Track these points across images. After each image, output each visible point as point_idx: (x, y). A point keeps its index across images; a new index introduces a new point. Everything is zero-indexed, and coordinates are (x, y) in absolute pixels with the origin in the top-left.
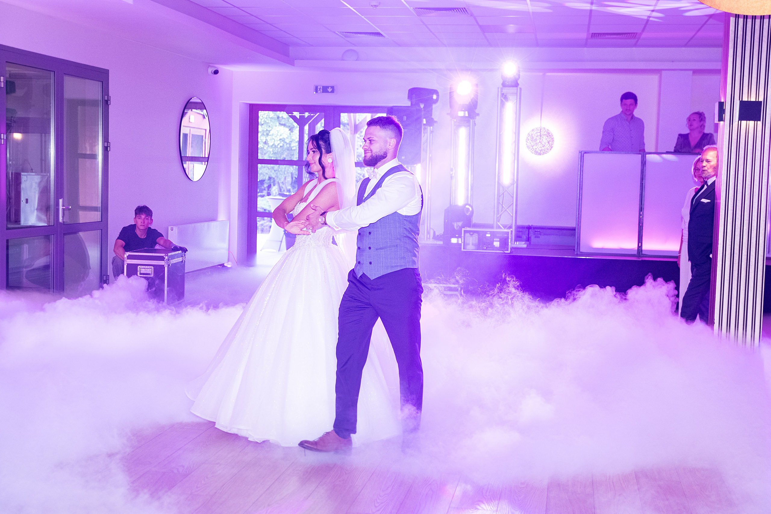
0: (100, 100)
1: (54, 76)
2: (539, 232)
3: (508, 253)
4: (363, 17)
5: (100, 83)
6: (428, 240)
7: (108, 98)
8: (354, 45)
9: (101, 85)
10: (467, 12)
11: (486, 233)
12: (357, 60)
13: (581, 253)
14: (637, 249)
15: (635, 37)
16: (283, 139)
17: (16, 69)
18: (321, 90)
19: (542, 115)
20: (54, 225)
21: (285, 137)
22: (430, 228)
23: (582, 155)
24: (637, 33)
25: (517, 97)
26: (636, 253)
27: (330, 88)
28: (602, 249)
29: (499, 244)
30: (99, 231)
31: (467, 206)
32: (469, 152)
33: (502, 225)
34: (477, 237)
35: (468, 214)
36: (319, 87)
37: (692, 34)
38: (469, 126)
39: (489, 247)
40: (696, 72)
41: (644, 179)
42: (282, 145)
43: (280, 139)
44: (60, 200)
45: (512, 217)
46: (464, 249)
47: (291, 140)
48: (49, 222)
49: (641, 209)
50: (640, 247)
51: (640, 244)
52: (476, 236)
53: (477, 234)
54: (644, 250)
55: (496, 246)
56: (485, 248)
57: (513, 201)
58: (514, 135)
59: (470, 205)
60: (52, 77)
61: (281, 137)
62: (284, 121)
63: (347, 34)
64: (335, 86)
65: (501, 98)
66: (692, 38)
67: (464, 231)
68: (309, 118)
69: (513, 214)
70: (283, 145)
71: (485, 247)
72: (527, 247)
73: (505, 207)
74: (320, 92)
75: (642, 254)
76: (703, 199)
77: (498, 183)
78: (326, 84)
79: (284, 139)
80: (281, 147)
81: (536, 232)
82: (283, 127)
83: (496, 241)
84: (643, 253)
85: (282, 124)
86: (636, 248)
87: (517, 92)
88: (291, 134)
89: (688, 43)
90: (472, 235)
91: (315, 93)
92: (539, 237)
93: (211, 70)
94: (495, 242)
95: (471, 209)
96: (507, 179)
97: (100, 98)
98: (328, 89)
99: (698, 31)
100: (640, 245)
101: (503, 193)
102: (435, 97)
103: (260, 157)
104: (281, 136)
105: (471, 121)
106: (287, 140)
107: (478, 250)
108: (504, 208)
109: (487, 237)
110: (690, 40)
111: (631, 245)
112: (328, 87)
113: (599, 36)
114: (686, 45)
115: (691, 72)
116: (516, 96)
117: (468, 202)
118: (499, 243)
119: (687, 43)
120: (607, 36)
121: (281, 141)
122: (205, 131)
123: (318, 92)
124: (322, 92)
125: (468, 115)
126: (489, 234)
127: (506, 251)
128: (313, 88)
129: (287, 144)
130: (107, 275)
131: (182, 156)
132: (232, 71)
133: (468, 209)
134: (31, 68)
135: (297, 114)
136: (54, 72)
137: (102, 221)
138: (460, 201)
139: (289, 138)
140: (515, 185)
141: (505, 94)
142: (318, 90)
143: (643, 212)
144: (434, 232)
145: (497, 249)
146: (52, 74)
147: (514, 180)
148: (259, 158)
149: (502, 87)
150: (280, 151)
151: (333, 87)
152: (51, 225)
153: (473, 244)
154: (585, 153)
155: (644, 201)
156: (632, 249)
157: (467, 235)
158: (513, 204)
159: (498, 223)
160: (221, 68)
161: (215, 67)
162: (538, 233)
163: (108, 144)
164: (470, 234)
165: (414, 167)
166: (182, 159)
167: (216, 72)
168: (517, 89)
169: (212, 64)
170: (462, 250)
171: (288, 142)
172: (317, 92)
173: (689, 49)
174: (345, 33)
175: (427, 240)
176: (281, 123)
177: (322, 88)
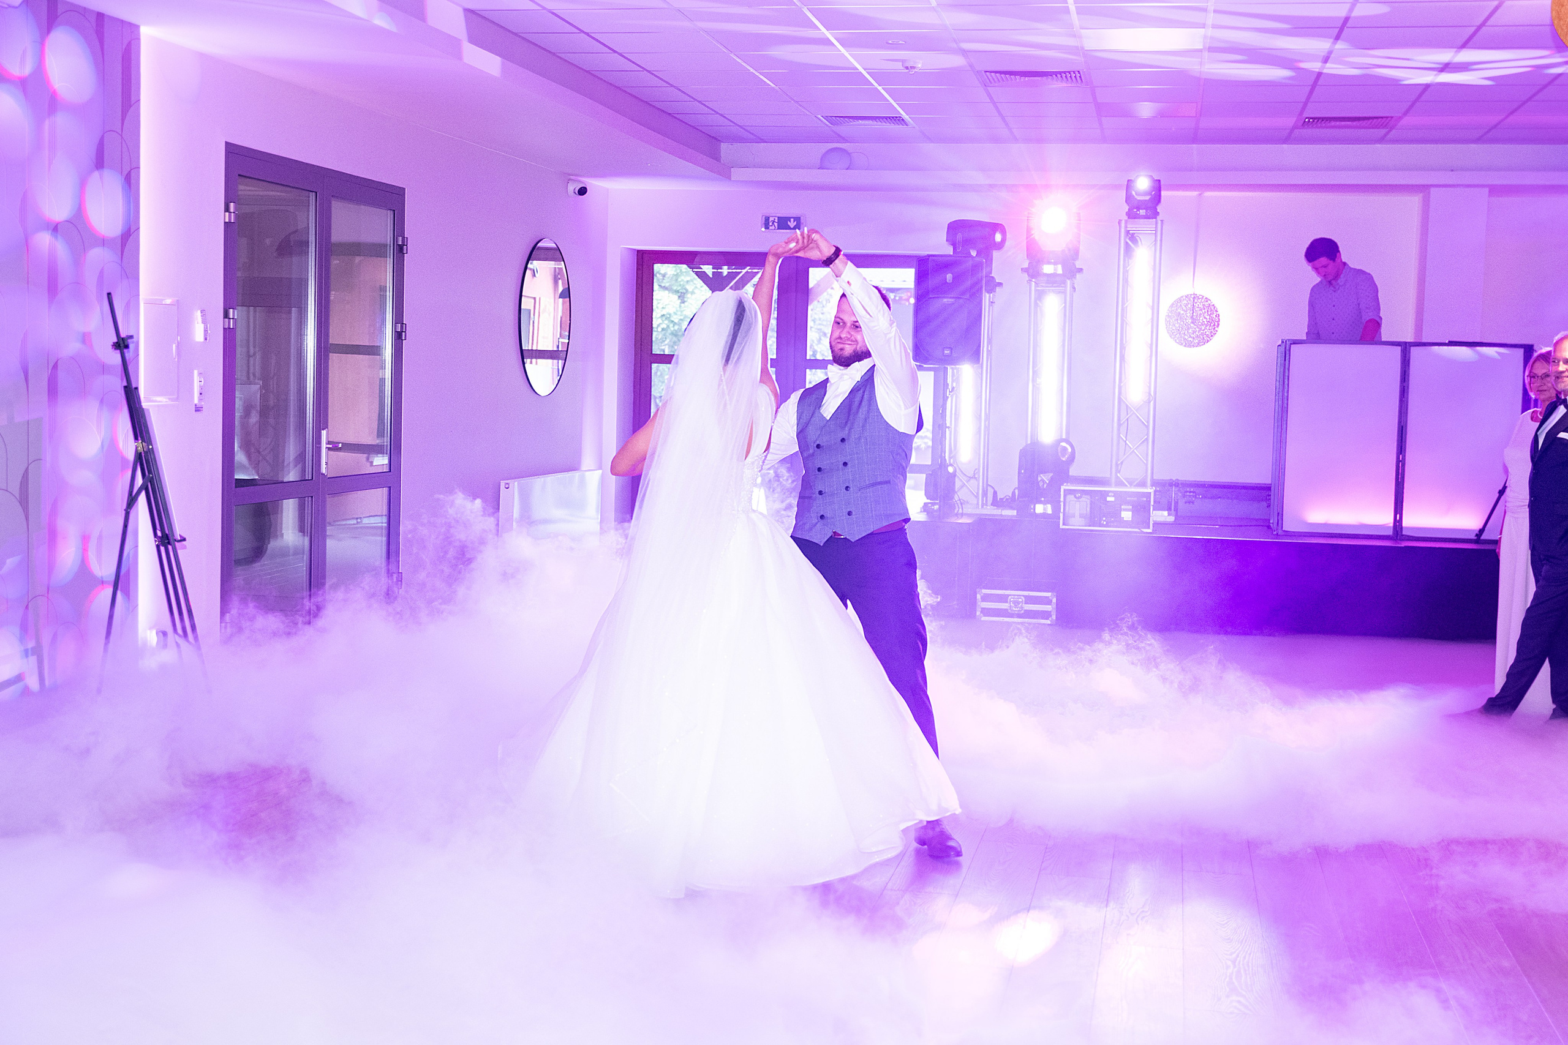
0: (389, 243)
1: (316, 201)
2: (1193, 492)
3: (1150, 533)
4: (880, 88)
5: (390, 214)
6: (985, 507)
7: (403, 241)
8: (844, 140)
9: (392, 216)
10: (1081, 80)
11: (1106, 493)
12: (847, 169)
13: (1285, 533)
14: (1392, 525)
15: (1386, 126)
16: (668, 316)
17: (248, 188)
18: (776, 224)
19: (1196, 271)
20: (312, 478)
21: (671, 312)
22: (988, 485)
23: (1287, 348)
24: (1392, 117)
25: (1156, 240)
26: (1390, 533)
27: (792, 220)
28: (1325, 525)
29: (1131, 516)
30: (386, 490)
31: (1063, 444)
32: (1064, 341)
33: (1125, 479)
34: (1089, 502)
35: (1064, 459)
36: (771, 219)
37: (1494, 119)
38: (1065, 293)
39: (1113, 522)
40: (1495, 190)
41: (1406, 391)
42: (665, 326)
43: (663, 315)
44: (322, 431)
45: (1147, 465)
46: (1064, 524)
47: (682, 318)
48: (303, 471)
49: (1401, 449)
50: (1398, 523)
51: (1398, 516)
52: (1086, 500)
53: (1089, 497)
54: (1407, 528)
55: (1125, 519)
56: (1105, 523)
57: (1148, 434)
58: (1150, 311)
59: (1067, 441)
60: (311, 202)
61: (664, 312)
62: (667, 282)
63: (835, 120)
64: (802, 218)
65: (1125, 239)
66: (1495, 126)
67: (1065, 490)
68: (731, 276)
69: (1147, 460)
70: (668, 326)
71: (1104, 521)
72: (1175, 521)
73: (1132, 447)
74: (773, 227)
75: (1403, 535)
76: (1562, 433)
77: (1119, 398)
78: (784, 213)
79: (670, 315)
80: (663, 329)
81: (1186, 492)
82: (667, 292)
83: (1125, 510)
84: (1404, 533)
85: (664, 287)
86: (1391, 523)
87: (1156, 227)
88: (682, 305)
89: (1485, 137)
90: (1079, 498)
91: (763, 229)
92: (1193, 503)
93: (573, 187)
94: (1124, 512)
95: (1070, 450)
96: (1136, 392)
97: (389, 240)
98: (789, 223)
99: (1512, 113)
100: (1398, 518)
101: (1127, 419)
102: (998, 237)
103: (656, 350)
104: (664, 310)
105: (1068, 282)
106: (675, 317)
107: (1090, 526)
108: (1130, 448)
109: (1109, 501)
110: (1490, 130)
111: (1380, 517)
112: (789, 219)
113: (1318, 123)
114: (1479, 140)
115: (1487, 190)
116: (1154, 236)
117: (1061, 435)
118: (1131, 513)
119: (1482, 136)
120: (1333, 123)
121: (664, 318)
122: (533, 301)
123: (771, 228)
124: (776, 226)
125: (1063, 271)
126: (1113, 496)
127: (1145, 528)
128: (760, 221)
129: (675, 324)
130: (399, 573)
131: (523, 348)
132: (608, 189)
133: (1065, 449)
134: (274, 185)
135: (708, 269)
136: (316, 193)
137: (390, 471)
138: (1048, 433)
139: (679, 313)
140: (1152, 402)
141: (1131, 232)
142: (771, 224)
143: (1405, 456)
144: (995, 493)
145: (1126, 524)
146: (311, 195)
147: (1150, 394)
148: (653, 353)
149: (1126, 218)
150: (661, 339)
151: (798, 219)
152: (307, 478)
153: (1081, 516)
154: (1294, 343)
155: (1406, 434)
156: (1381, 525)
157: (1071, 497)
158: (1147, 439)
159: (1118, 475)
160: (592, 183)
161: (580, 181)
162: (1191, 494)
163: (402, 327)
164: (1075, 497)
165: (957, 369)
166: (523, 355)
167: (583, 191)
168: (1156, 223)
169: (576, 175)
170: (1061, 526)
171: (676, 321)
172: (768, 228)
173: (1486, 146)
174: (834, 118)
175: (982, 507)
176: (663, 285)
177: (776, 221)
